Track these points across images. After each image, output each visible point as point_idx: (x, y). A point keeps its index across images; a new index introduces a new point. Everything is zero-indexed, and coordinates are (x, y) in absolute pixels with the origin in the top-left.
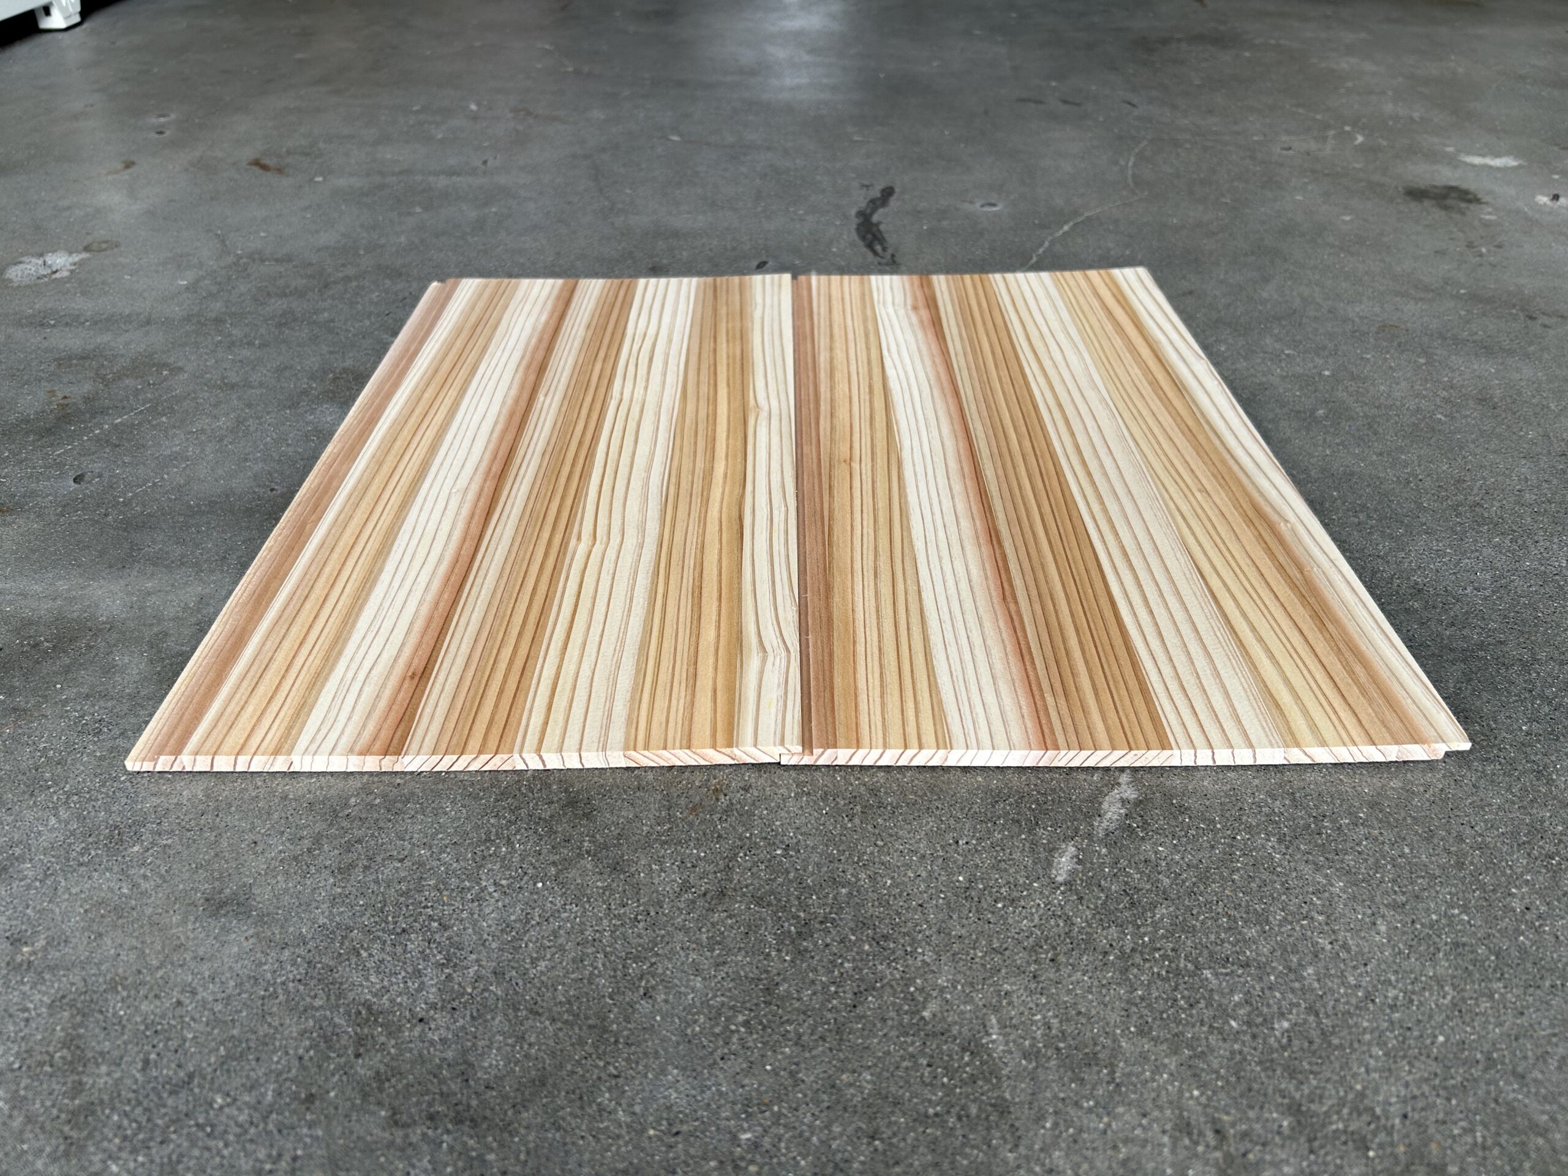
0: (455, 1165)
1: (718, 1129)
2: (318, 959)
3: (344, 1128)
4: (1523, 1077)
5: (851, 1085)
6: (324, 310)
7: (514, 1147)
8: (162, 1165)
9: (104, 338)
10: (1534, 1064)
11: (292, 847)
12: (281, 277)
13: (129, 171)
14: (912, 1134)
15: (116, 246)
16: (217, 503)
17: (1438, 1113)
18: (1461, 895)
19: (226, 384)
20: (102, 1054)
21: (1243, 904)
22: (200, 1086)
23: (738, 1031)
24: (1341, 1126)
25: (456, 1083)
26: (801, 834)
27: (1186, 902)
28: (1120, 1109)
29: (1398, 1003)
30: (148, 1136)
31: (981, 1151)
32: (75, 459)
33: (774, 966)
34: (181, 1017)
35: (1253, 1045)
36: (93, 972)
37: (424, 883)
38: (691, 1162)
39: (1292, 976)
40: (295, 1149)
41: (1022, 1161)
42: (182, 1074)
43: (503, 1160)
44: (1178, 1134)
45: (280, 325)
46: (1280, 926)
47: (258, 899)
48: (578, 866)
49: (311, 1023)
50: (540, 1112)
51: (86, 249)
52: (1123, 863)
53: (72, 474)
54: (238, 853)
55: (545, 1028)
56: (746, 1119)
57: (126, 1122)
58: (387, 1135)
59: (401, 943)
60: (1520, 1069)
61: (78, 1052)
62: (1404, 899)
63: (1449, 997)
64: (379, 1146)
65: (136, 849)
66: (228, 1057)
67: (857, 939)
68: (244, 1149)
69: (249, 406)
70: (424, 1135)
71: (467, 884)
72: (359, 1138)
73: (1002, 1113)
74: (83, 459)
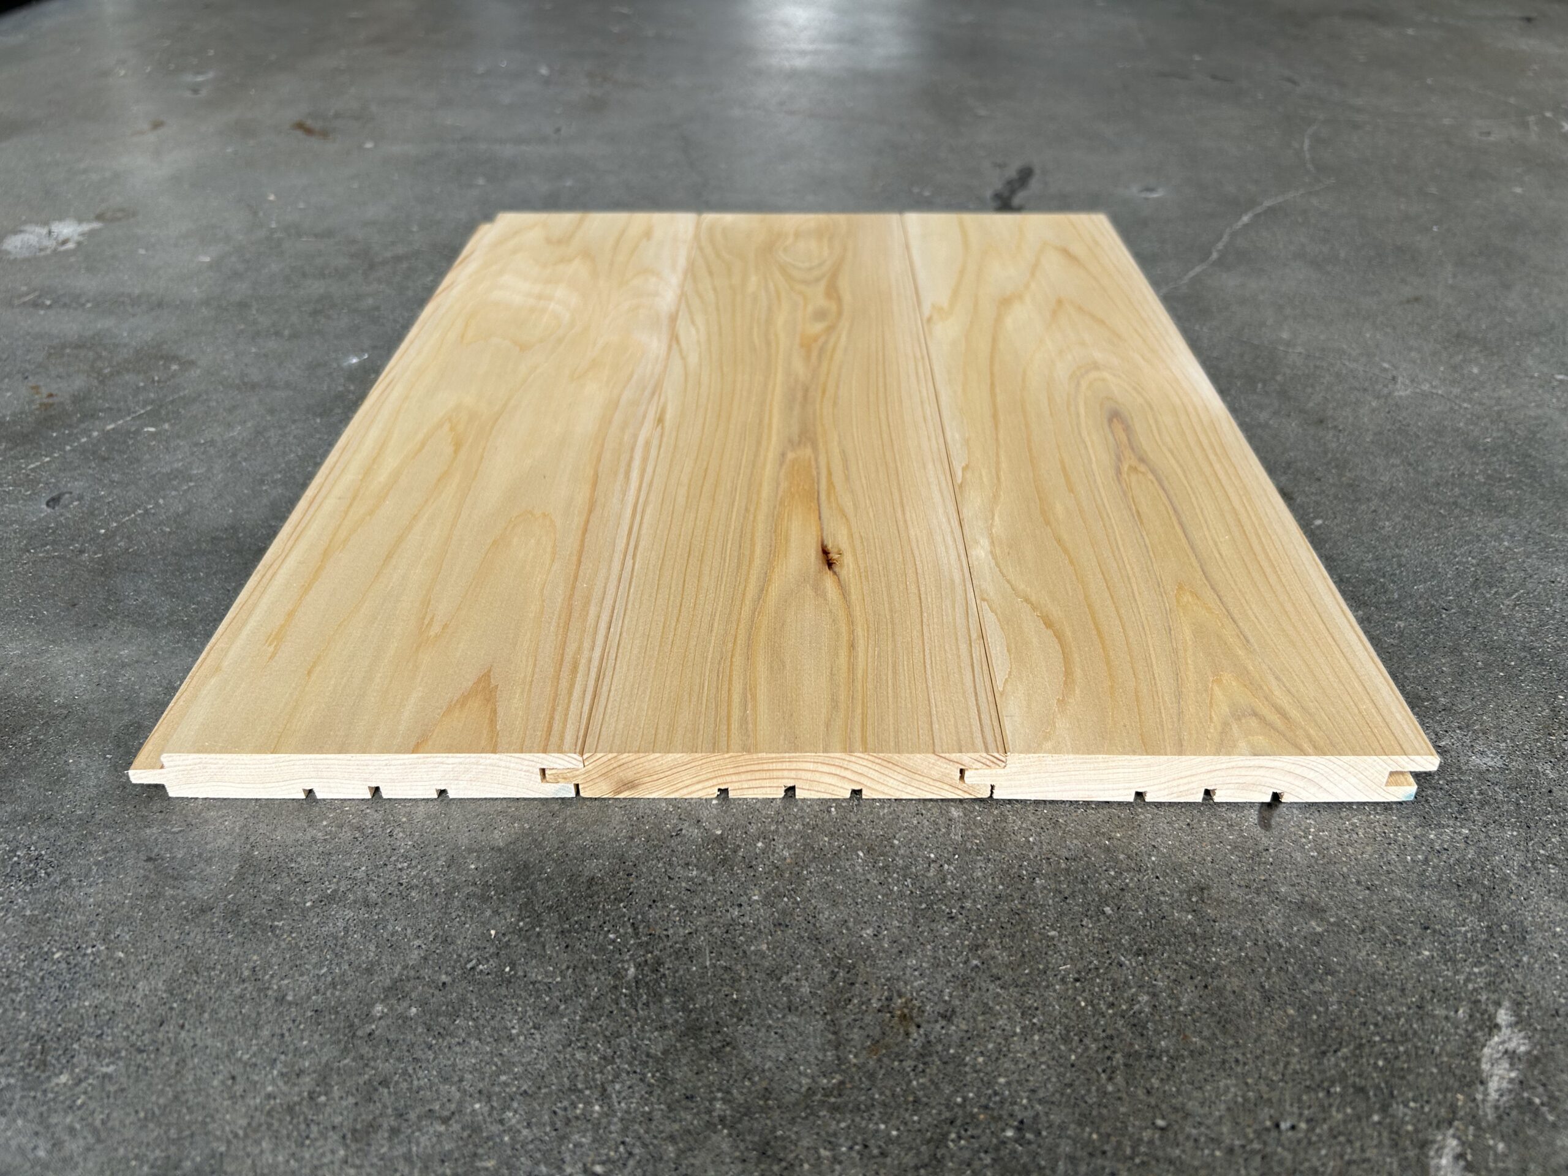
6: (369, 295)
9: (104, 323)
12: (319, 255)
13: (157, 132)
15: (133, 215)
32: (52, 475)
45: (315, 312)
51: (99, 217)
53: (46, 496)
54: (208, 1095)
65: (63, 1079)
69: (272, 411)
74: (62, 475)
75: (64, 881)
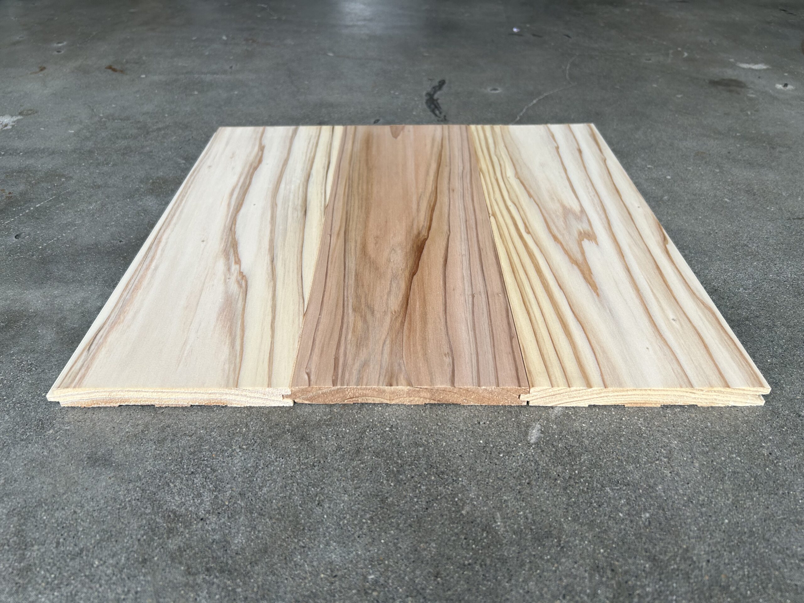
0: (220, 594)
1: (357, 574)
2: (147, 488)
3: (162, 576)
4: (768, 540)
5: (425, 549)
6: (147, 146)
7: (251, 584)
8: (67, 596)
9: (31, 161)
10: (774, 534)
11: (133, 430)
12: (124, 129)
13: (43, 72)
14: (457, 575)
15: (36, 112)
16: (91, 249)
17: (725, 559)
18: (736, 447)
19: (95, 186)
20: (34, 539)
21: (626, 454)
22: (87, 556)
23: (367, 523)
24: (675, 566)
25: (220, 552)
26: (399, 420)
27: (597, 453)
28: (563, 560)
29: (705, 503)
30: (60, 581)
31: (492, 583)
32: (16, 226)
33: (385, 489)
34: (76, 519)
35: (632, 525)
36: (29, 496)
37: (202, 448)
38: (343, 590)
39: (651, 490)
40: (137, 587)
41: (514, 588)
42: (77, 549)
43: (246, 591)
44: (593, 572)
45: (123, 154)
46: (645, 464)
47: (116, 457)
48: (283, 438)
49: (144, 522)
50: (264, 566)
51: (20, 114)
52: (564, 433)
53: (14, 234)
54: (105, 433)
55: (267, 522)
56: (371, 568)
57: (48, 575)
58: (184, 579)
59: (191, 479)
60: (767, 536)
61: (22, 538)
62: (708, 449)
63: (731, 500)
64: (181, 585)
65: (51, 431)
66: (101, 540)
67: (428, 474)
68: (110, 588)
69: (108, 197)
70: (204, 579)
71: (225, 447)
72: (170, 581)
73: (503, 563)
74: (20, 225)
75: (43, 371)
